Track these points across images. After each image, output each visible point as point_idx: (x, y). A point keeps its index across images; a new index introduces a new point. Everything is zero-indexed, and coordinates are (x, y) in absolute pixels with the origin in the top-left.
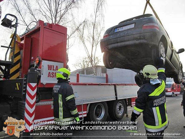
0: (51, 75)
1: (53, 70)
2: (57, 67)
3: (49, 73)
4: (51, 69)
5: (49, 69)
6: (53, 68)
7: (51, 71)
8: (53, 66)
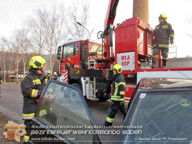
0: (124, 64)
1: (126, 59)
2: (129, 56)
3: (123, 62)
4: (124, 59)
5: (122, 60)
6: (126, 58)
7: (124, 61)
8: (126, 56)
